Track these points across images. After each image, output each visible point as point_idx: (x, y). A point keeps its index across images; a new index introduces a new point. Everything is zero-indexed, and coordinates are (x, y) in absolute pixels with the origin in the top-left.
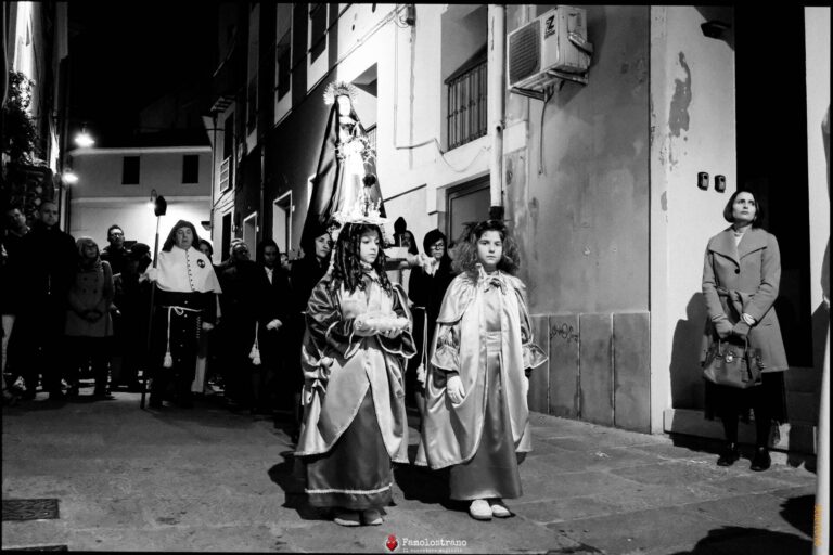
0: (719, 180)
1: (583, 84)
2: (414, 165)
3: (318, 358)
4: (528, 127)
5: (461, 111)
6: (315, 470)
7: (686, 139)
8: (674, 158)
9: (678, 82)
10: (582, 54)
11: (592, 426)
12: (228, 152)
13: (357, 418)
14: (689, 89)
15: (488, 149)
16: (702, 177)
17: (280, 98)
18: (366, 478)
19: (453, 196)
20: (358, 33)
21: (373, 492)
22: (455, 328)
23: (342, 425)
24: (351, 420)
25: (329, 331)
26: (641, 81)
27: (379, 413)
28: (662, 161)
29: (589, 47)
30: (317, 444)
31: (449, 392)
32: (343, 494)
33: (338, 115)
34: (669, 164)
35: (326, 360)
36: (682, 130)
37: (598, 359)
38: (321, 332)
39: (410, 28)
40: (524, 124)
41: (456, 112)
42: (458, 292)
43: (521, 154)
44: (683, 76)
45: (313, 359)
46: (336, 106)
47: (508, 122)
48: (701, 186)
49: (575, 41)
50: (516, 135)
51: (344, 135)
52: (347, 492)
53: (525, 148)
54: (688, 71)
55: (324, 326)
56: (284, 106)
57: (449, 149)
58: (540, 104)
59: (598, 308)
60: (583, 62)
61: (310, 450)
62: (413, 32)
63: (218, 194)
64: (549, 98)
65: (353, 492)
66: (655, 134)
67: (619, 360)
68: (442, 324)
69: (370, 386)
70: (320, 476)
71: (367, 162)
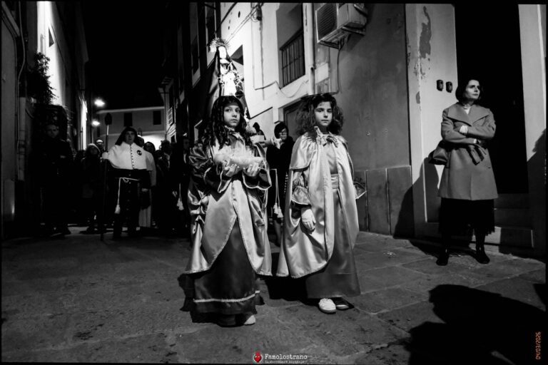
0: (449, 85)
1: (362, 35)
2: (266, 97)
3: (199, 199)
4: (329, 66)
5: (290, 64)
6: (199, 284)
7: (429, 60)
8: (423, 72)
9: (423, 24)
10: (361, 16)
11: (377, 235)
12: (171, 105)
13: (229, 243)
14: (430, 29)
15: (307, 81)
16: (439, 83)
17: (195, 72)
18: (238, 290)
19: (288, 112)
20: (232, 30)
21: (243, 299)
22: (306, 173)
23: (218, 248)
24: (224, 244)
25: (205, 175)
26: (400, 27)
27: (245, 237)
28: (416, 73)
29: (366, 12)
30: (201, 264)
31: (303, 221)
32: (220, 303)
33: (219, 59)
34: (420, 75)
35: (205, 200)
36: (427, 55)
37: (378, 195)
38: (200, 176)
39: (259, 22)
40: (327, 65)
41: (287, 66)
42: (305, 147)
43: (326, 82)
44: (426, 22)
45: (196, 200)
46: (217, 53)
47: (317, 65)
48: (439, 89)
49: (358, 8)
50: (323, 72)
51: (223, 70)
52: (223, 301)
53: (327, 79)
54: (429, 18)
55: (202, 171)
56: (197, 76)
57: (284, 86)
58: (336, 51)
59: (377, 166)
60: (363, 21)
61: (196, 269)
62: (261, 24)
63: (168, 126)
64: (342, 47)
65: (227, 301)
66: (410, 57)
67: (392, 196)
68: (295, 171)
69: (237, 218)
70: (204, 289)
71: (237, 85)
